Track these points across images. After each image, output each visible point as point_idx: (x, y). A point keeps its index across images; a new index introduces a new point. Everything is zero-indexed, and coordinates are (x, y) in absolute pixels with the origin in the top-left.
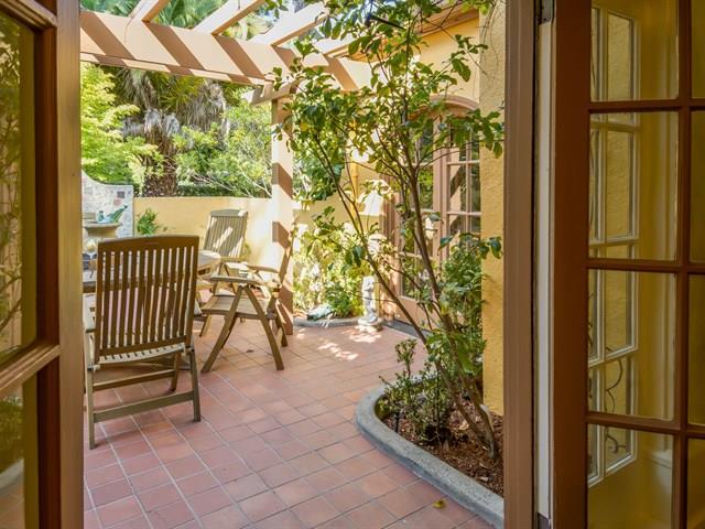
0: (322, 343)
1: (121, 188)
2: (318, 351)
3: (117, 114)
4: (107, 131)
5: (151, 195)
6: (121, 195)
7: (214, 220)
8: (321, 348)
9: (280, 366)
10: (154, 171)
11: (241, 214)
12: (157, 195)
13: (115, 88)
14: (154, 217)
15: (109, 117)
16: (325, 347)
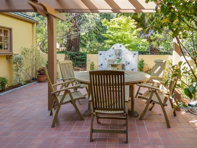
0: (192, 119)
1: (135, 52)
2: (189, 123)
3: (137, 31)
4: (134, 36)
5: (152, 54)
6: (135, 54)
7: (155, 63)
8: (190, 122)
9: (169, 126)
10: (145, 47)
11: (164, 61)
12: (153, 54)
13: (137, 24)
14: (143, 61)
15: (135, 32)
16: (193, 122)
